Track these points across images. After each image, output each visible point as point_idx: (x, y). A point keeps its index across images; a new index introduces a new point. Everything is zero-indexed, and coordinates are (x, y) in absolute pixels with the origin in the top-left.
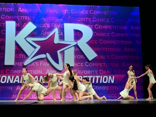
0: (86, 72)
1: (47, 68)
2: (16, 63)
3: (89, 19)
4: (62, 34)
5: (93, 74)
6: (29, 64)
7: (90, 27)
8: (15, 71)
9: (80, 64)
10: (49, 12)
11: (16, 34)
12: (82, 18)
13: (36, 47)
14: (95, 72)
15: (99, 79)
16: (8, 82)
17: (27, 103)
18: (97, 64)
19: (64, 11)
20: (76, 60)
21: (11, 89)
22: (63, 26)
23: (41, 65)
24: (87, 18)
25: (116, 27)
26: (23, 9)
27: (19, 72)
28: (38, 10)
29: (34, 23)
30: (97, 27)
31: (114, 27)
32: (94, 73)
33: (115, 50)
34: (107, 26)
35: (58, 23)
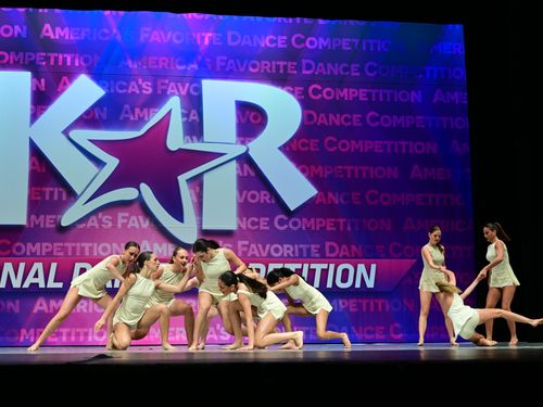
0: (277, 250)
1: (143, 234)
2: (33, 217)
3: (290, 63)
4: (194, 117)
5: (301, 256)
6: (80, 221)
7: (293, 93)
8: (29, 245)
9: (258, 223)
10: (151, 41)
11: (34, 117)
12: (264, 62)
13: (105, 164)
14: (309, 250)
15: (325, 272)
16: (3, 285)
17: (72, 359)
18: (315, 223)
19: (203, 38)
20: (245, 209)
21: (17, 310)
22: (199, 90)
23: (119, 226)
24: (282, 64)
25: (385, 95)
26: (58, 29)
27: (44, 250)
28: (111, 31)
29: (97, 77)
30: (316, 92)
31: (377, 94)
32: (305, 255)
33: (380, 173)
34: (351, 90)
35: (181, 79)
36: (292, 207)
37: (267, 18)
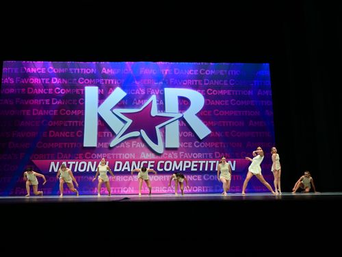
0: (195, 155)
1: (142, 150)
2: (99, 143)
3: (199, 81)
4: (161, 103)
5: (205, 158)
6: (117, 145)
7: (201, 92)
8: (98, 155)
9: (188, 145)
10: (144, 73)
11: (99, 104)
12: (189, 81)
13: (127, 122)
14: (208, 156)
15: (215, 164)
16: (88, 171)
17: (115, 200)
18: (210, 145)
19: (164, 72)
20: (182, 139)
22: (163, 92)
23: (133, 146)
24: (196, 81)
25: (238, 92)
26: (108, 70)
28: (129, 70)
29: (123, 88)
30: (210, 92)
31: (236, 94)
33: (237, 124)
34: (224, 91)
35: (156, 88)
36: (201, 137)
37: (190, 63)
